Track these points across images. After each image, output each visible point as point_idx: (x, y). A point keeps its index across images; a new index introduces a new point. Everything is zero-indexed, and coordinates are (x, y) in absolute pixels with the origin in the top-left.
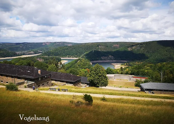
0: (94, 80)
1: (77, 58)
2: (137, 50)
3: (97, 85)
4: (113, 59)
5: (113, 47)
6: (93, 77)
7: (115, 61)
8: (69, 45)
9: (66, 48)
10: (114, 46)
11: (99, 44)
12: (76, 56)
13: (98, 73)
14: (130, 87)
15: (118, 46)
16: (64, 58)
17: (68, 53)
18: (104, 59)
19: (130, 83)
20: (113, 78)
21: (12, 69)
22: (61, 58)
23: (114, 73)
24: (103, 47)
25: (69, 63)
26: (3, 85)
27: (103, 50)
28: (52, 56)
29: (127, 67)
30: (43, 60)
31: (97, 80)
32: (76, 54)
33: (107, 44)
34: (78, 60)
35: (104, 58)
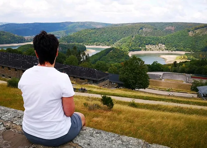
0: (128, 79)
1: (109, 47)
2: (203, 35)
3: (133, 86)
4: (163, 48)
5: (164, 30)
6: (126, 74)
7: (167, 52)
8: (98, 27)
9: (94, 31)
10: (167, 28)
11: (143, 25)
12: (108, 43)
13: (134, 69)
14: (183, 91)
15: (173, 28)
16: (90, 47)
17: (97, 39)
18: (151, 49)
19: (186, 85)
20: (161, 78)
21: (16, 59)
22: (86, 46)
23: (162, 71)
24: (149, 30)
25: (97, 54)
26: (5, 80)
27: (148, 36)
28: (73, 43)
29: (183, 62)
30: (60, 48)
31: (131, 79)
32: (108, 41)
33: (156, 25)
34: (110, 49)
35: (150, 47)
